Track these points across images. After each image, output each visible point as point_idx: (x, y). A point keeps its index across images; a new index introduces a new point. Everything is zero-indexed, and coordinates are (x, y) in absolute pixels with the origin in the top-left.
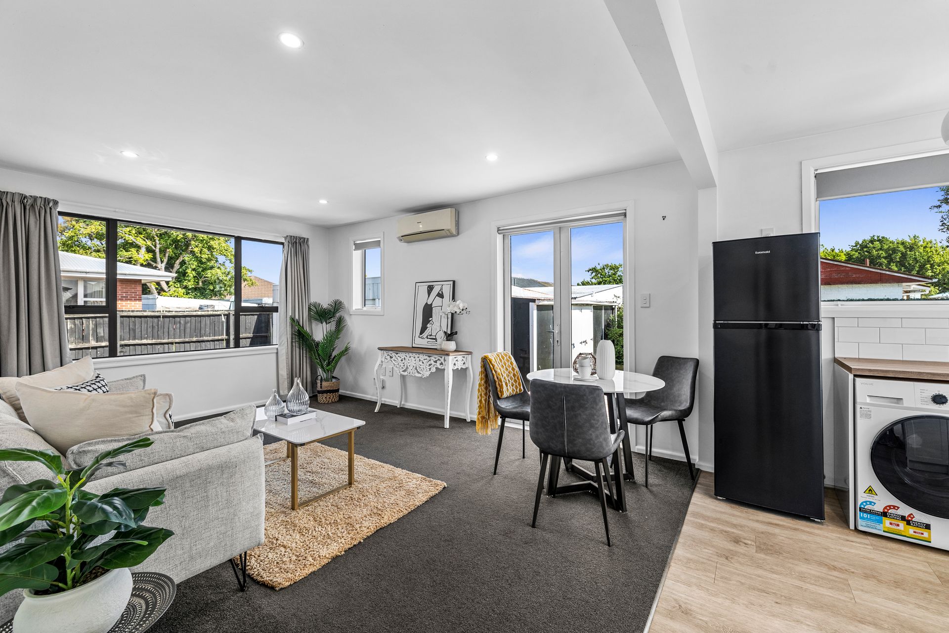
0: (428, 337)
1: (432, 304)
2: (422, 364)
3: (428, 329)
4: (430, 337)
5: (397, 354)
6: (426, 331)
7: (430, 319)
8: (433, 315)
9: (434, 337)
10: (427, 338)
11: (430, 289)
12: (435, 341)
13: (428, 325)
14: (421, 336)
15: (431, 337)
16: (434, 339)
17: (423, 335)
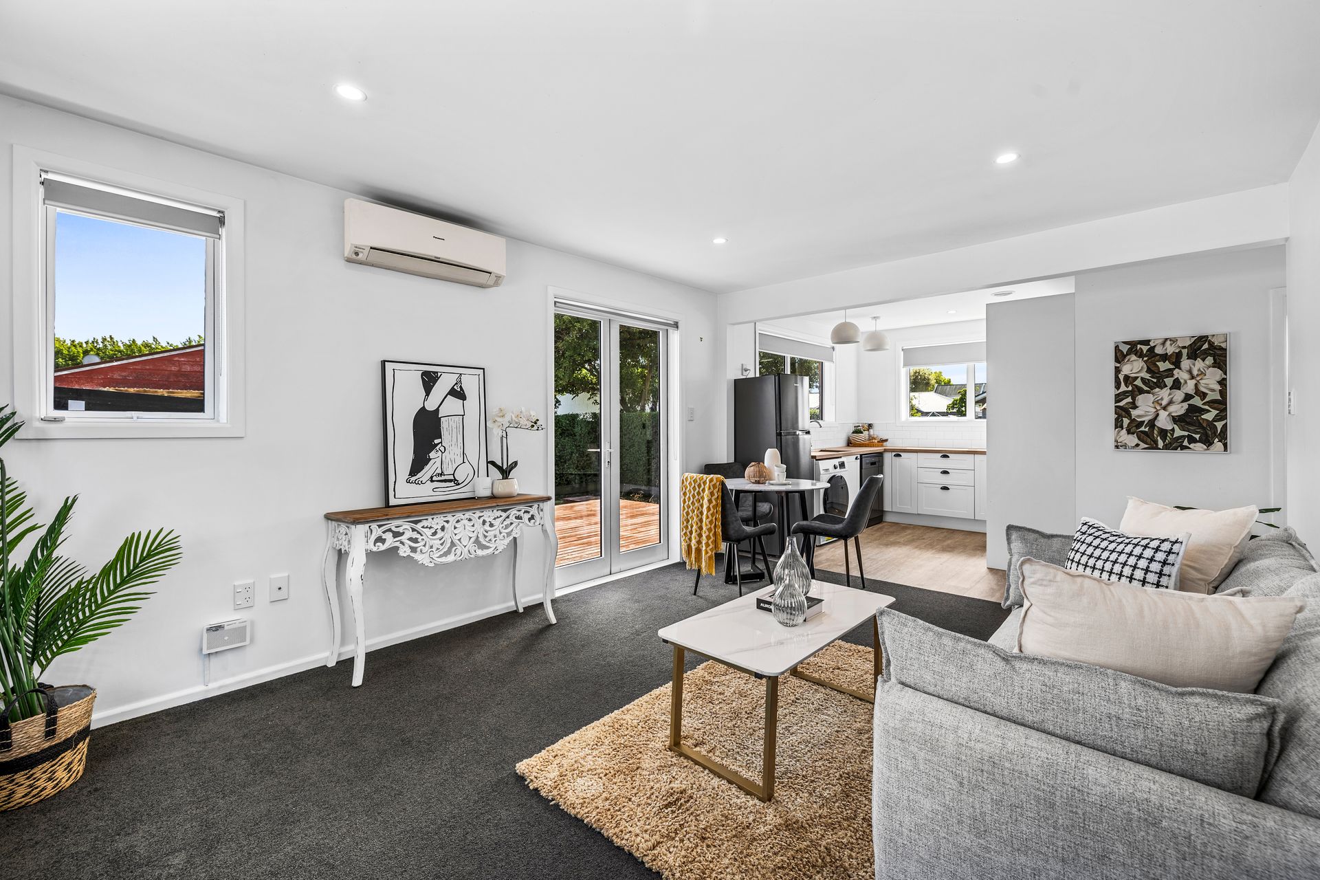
0: (434, 478)
1: (437, 410)
2: (488, 528)
3: (431, 462)
4: (440, 478)
5: (416, 522)
6: (426, 468)
7: (436, 441)
8: (444, 433)
9: (451, 477)
10: (432, 481)
11: (429, 380)
12: (452, 484)
13: (432, 455)
14: (413, 479)
15: (443, 478)
16: (450, 481)
17: (419, 475)
